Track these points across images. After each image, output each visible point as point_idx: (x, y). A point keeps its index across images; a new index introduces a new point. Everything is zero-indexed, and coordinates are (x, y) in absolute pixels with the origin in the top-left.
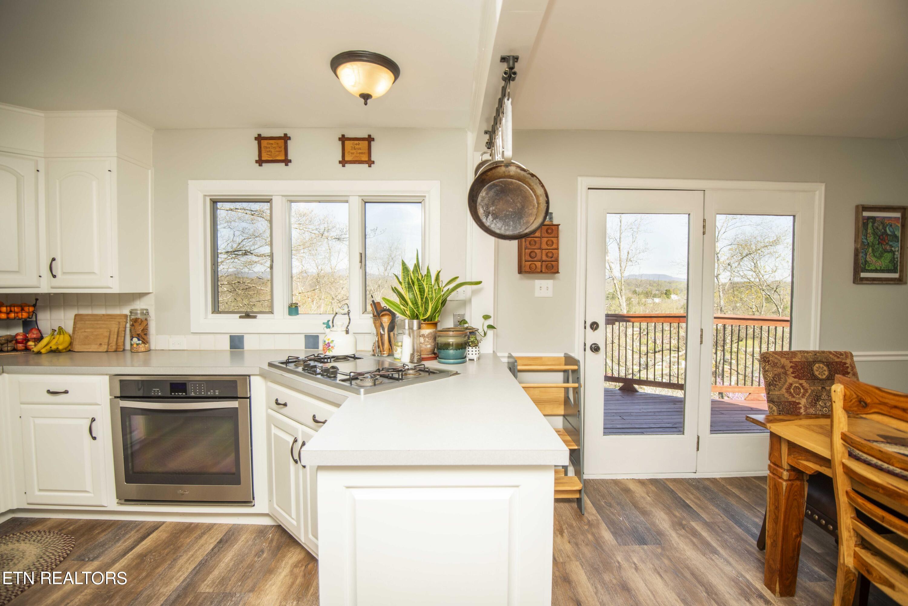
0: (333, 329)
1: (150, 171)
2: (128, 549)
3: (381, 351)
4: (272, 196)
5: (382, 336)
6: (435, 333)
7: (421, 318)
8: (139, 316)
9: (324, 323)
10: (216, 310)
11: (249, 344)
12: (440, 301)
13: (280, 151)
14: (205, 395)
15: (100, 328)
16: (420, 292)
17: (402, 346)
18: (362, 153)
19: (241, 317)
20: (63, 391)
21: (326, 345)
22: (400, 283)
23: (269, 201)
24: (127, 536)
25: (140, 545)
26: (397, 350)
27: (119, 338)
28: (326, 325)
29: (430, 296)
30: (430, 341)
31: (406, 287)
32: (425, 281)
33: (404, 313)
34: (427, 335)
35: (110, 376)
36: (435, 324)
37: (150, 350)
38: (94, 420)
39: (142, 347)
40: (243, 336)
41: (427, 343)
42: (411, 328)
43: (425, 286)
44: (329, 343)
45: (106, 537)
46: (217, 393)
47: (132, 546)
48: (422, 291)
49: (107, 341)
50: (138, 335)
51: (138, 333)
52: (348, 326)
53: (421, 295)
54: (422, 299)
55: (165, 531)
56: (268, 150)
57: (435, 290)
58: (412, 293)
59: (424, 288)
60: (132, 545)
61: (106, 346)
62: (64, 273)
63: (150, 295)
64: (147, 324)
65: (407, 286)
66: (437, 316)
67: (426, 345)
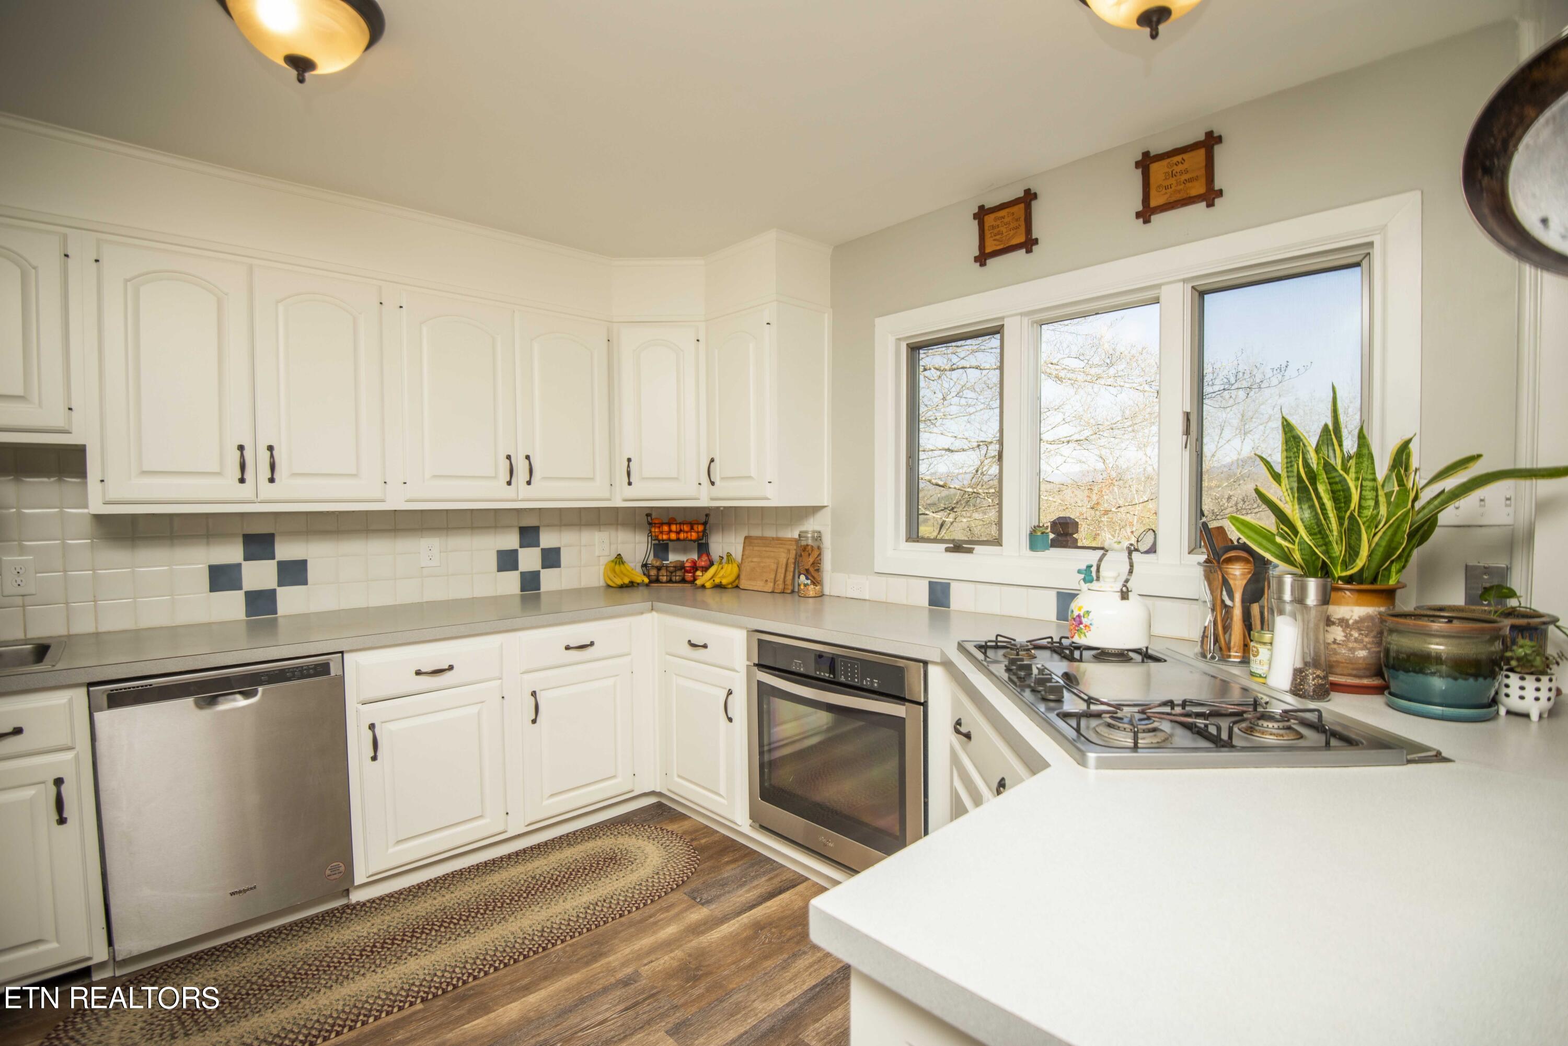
0: (1095, 585)
1: (826, 315)
2: (747, 905)
3: (1221, 649)
4: (1002, 318)
5: (1228, 610)
6: (1382, 618)
7: (1338, 572)
8: (810, 542)
9: (1079, 572)
10: (913, 536)
11: (959, 598)
12: (1407, 528)
13: (1017, 228)
14: (859, 685)
15: (768, 557)
16: (1335, 500)
17: (1271, 643)
18: (1190, 180)
19: (947, 550)
20: (702, 644)
21: (1074, 619)
22: (1276, 477)
23: (997, 331)
24: (755, 883)
25: (764, 905)
26: (1258, 652)
27: (788, 573)
28: (1082, 576)
29: (1368, 513)
30: (1366, 640)
31: (1292, 489)
32: (1353, 470)
33: (1287, 558)
34: (1356, 622)
35: (748, 631)
36: (1389, 594)
37: (822, 595)
38: (731, 693)
39: (812, 590)
40: (949, 584)
41: (1355, 645)
42: (1300, 600)
43: (1352, 485)
44: (1079, 616)
45: (734, 872)
46: (876, 685)
47: (754, 903)
48: (1341, 497)
49: (773, 576)
50: (807, 570)
51: (807, 568)
52: (1127, 581)
53: (1338, 509)
54: (1340, 519)
55: (801, 896)
56: (996, 231)
57: (1388, 495)
58: (1310, 503)
59: (1347, 491)
60: (754, 900)
61: (772, 585)
62: (722, 479)
63: (824, 510)
64: (820, 555)
65: (1295, 485)
66: (1394, 569)
67: (1352, 650)
